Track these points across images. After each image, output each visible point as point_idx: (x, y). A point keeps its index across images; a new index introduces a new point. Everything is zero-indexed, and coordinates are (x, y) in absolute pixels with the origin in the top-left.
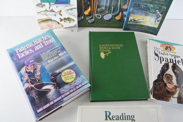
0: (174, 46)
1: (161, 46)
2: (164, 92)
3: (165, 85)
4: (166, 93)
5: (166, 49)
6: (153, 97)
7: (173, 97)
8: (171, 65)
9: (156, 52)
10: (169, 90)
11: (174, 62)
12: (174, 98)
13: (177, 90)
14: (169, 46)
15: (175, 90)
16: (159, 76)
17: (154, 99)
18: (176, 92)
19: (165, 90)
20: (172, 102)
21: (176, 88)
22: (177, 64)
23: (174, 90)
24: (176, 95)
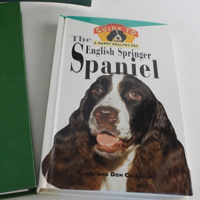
0: (135, 29)
1: (95, 32)
2: (86, 161)
3: (93, 140)
4: (94, 163)
5: (110, 37)
6: (48, 181)
7: (113, 175)
8: (117, 80)
9: (78, 49)
10: (104, 154)
11: (130, 72)
12: (117, 175)
13: (129, 152)
14: (119, 29)
15: (123, 151)
16: (75, 115)
17: (52, 187)
18: (125, 156)
19: (91, 156)
20: (108, 189)
21: (127, 147)
22: (139, 76)
23: (119, 153)
24: (125, 168)
